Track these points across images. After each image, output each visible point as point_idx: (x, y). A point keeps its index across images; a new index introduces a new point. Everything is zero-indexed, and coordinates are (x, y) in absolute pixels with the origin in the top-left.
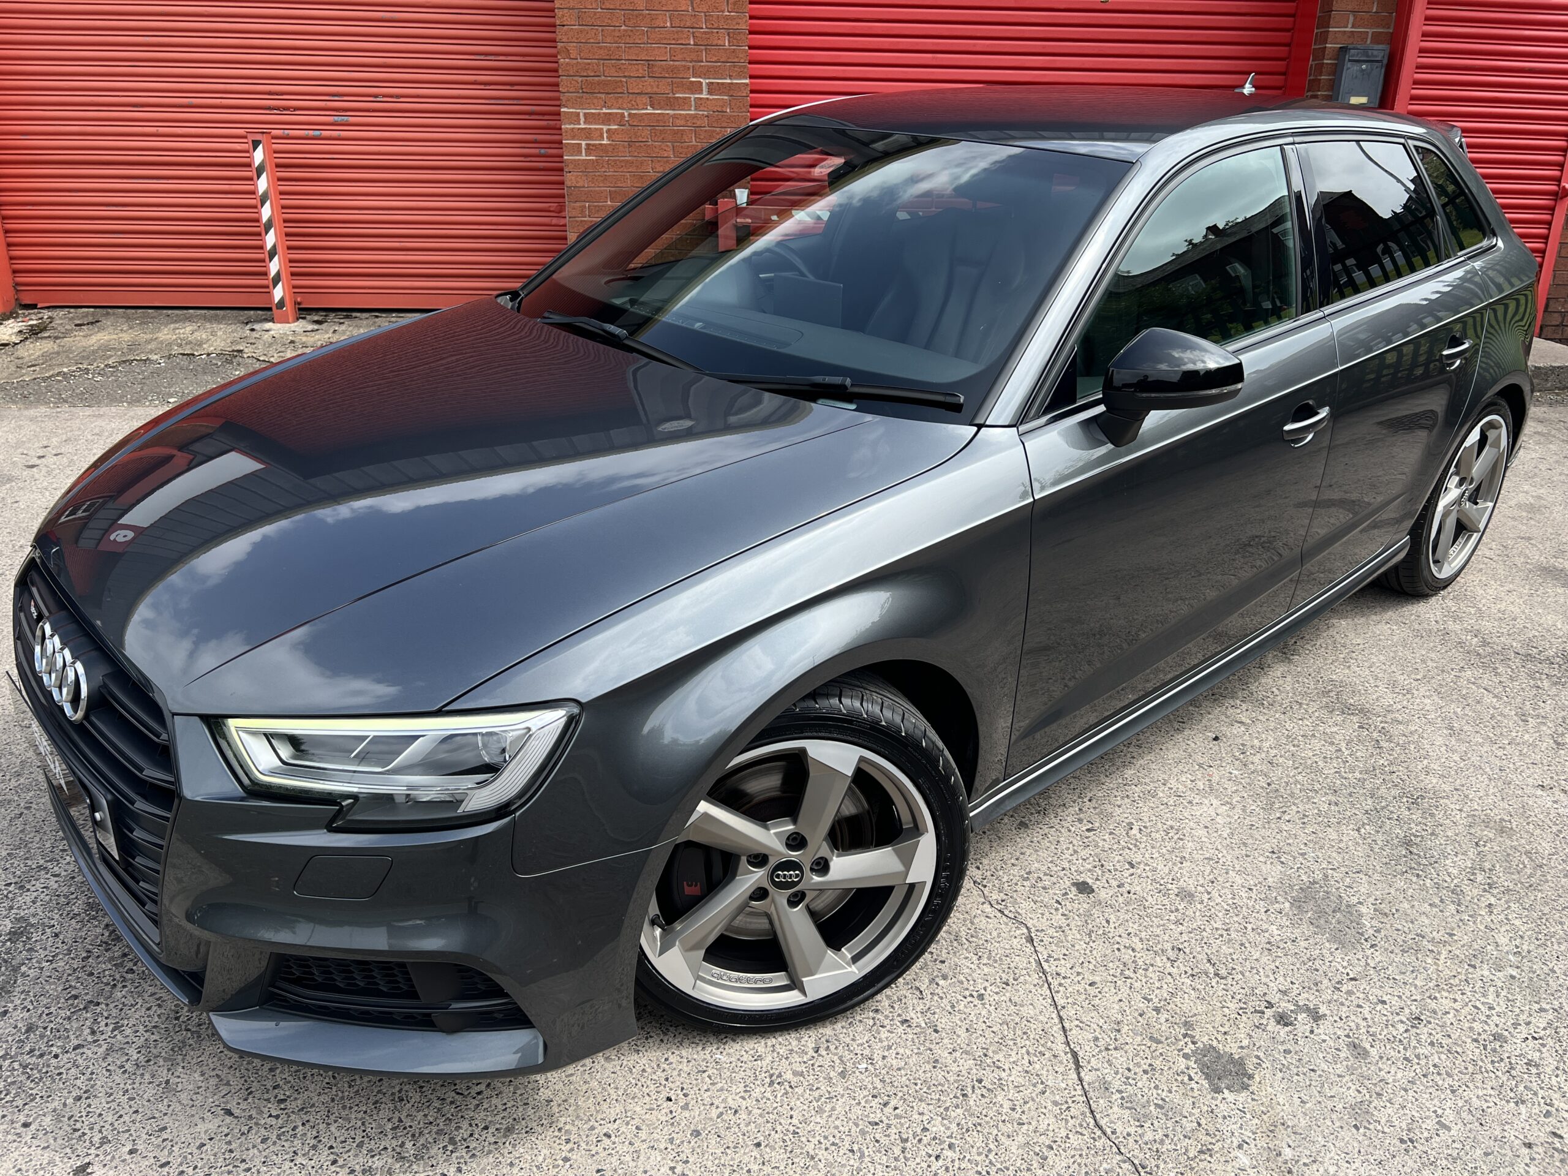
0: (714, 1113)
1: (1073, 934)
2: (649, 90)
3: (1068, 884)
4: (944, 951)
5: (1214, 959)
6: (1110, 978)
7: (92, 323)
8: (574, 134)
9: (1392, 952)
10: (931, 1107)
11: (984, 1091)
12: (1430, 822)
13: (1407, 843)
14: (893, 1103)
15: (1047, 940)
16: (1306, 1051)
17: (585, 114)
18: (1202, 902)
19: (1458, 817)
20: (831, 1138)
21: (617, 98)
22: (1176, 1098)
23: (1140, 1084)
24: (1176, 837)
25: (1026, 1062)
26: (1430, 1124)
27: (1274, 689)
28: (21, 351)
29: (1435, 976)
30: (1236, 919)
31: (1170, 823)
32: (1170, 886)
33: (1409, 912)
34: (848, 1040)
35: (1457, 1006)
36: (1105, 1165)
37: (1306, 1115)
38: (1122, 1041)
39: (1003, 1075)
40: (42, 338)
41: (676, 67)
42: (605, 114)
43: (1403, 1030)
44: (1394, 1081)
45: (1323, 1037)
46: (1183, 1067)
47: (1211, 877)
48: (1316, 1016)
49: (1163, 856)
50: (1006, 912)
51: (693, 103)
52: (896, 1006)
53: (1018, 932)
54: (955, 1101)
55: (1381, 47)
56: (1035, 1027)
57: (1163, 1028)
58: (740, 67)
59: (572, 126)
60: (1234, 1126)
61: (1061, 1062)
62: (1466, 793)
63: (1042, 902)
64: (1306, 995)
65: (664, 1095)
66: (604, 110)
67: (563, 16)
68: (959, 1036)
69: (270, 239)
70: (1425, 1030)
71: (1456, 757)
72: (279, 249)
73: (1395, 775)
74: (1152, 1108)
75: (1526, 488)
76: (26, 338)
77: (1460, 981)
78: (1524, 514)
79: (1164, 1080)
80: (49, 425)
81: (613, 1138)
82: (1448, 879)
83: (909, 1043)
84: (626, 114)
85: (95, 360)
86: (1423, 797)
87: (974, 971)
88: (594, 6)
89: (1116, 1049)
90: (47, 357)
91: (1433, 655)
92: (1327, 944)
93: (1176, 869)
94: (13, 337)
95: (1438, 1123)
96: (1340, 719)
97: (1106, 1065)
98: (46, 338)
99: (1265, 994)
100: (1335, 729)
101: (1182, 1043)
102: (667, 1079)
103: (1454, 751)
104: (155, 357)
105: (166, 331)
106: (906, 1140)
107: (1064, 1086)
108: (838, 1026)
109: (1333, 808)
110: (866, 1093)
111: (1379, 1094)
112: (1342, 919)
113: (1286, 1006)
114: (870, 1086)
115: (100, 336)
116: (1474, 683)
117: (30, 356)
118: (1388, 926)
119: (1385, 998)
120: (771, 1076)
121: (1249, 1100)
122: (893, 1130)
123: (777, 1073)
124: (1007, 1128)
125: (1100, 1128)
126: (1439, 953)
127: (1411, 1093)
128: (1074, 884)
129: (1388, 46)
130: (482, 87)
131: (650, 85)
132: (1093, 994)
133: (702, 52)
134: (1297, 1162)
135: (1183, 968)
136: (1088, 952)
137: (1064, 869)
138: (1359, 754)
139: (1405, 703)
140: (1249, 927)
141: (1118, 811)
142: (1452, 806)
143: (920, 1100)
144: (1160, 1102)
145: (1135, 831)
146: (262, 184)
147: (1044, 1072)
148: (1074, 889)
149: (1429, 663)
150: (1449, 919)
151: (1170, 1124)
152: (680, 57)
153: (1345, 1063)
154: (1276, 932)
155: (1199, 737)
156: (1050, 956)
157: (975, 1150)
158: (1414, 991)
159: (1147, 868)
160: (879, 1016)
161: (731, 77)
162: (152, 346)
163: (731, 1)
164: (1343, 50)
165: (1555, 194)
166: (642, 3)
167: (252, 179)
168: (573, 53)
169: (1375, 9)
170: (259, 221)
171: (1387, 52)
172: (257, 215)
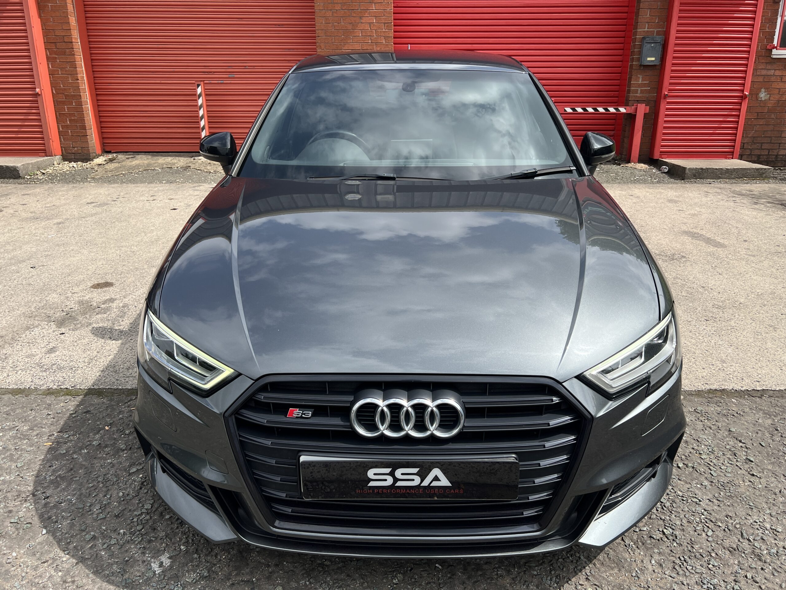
7: (133, 157)
28: (106, 167)
40: (113, 162)
55: (660, 37)
67: (319, 32)
69: (202, 123)
72: (206, 127)
76: (108, 163)
80: (120, 189)
85: (135, 169)
88: (331, 28)
90: (116, 169)
94: (103, 162)
98: (116, 162)
104: (157, 168)
105: (161, 160)
115: (136, 161)
117: (110, 168)
129: (663, 36)
130: (287, 62)
133: (374, 45)
146: (200, 102)
162: (156, 165)
163: (386, 25)
164: (644, 38)
165: (742, 97)
166: (350, 27)
167: (196, 100)
168: (323, 47)
169: (657, 21)
170: (198, 117)
171: (663, 39)
172: (197, 114)
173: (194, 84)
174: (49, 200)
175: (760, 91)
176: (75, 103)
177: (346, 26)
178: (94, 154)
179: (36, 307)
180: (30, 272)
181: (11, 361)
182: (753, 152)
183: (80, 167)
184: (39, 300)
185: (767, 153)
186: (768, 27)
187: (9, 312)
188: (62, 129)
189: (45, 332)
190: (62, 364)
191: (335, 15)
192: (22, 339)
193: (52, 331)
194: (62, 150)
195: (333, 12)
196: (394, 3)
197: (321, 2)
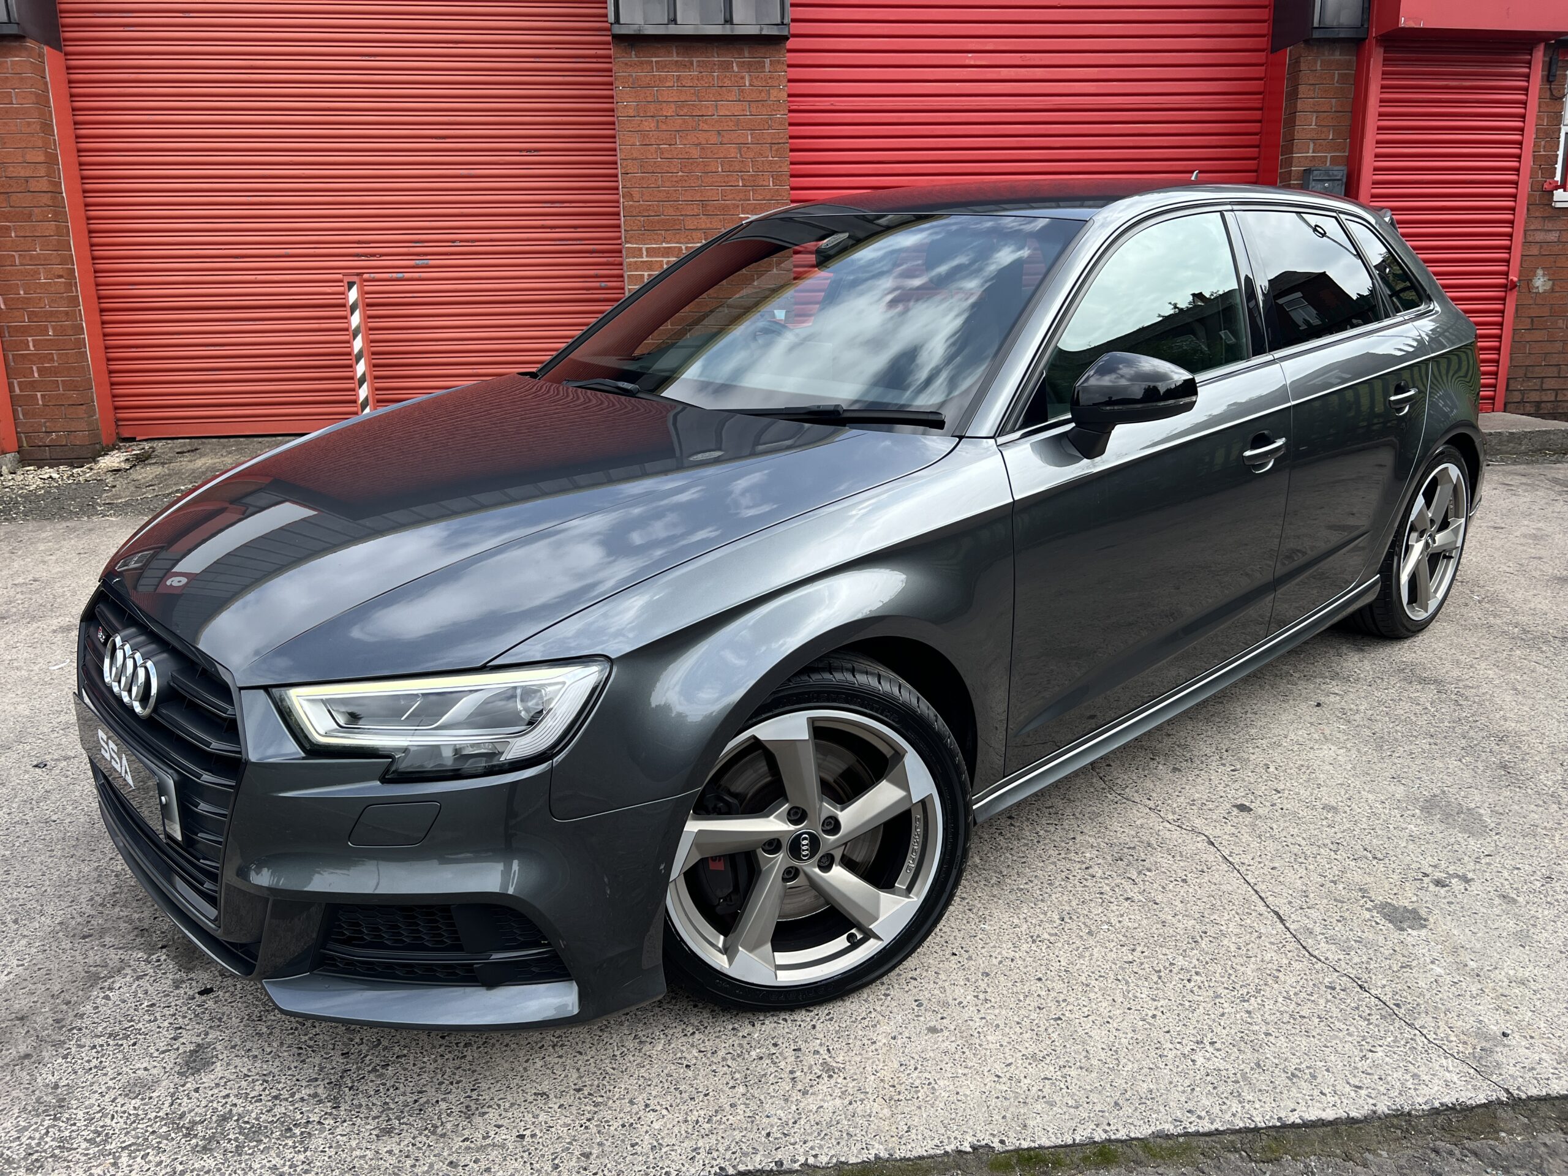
0: (995, 962)
1: (1246, 837)
2: (703, 226)
3: (1229, 806)
4: (1142, 854)
5: (1369, 848)
6: (1288, 864)
7: (192, 451)
8: (636, 266)
9: (1514, 837)
10: (1171, 950)
11: (1211, 939)
12: (1518, 753)
13: (1504, 767)
14: (1139, 949)
15: (1225, 843)
16: (1465, 901)
17: (647, 249)
18: (1345, 812)
19: (1540, 748)
20: (1097, 972)
21: (675, 234)
22: (1369, 935)
23: (1336, 929)
24: (1308, 771)
25: (1238, 919)
27: (1356, 670)
28: (135, 475)
30: (1377, 822)
31: (1299, 762)
32: (1315, 803)
33: (1520, 811)
34: (1086, 912)
36: (1327, 979)
37: (1478, 940)
38: (1311, 903)
40: (150, 464)
41: (727, 206)
42: (666, 247)
43: (1539, 885)
44: (1543, 916)
45: (1476, 892)
46: (1368, 916)
47: (1347, 795)
48: (1466, 880)
49: (1301, 784)
50: (1184, 827)
52: (1117, 889)
53: (1199, 839)
54: (1189, 946)
56: (1237, 899)
57: (1343, 893)
59: (635, 259)
60: (1424, 951)
61: (1267, 918)
62: (1543, 731)
63: (1211, 818)
64: (1453, 867)
65: (948, 952)
66: (664, 245)
68: (1176, 906)
69: (361, 368)
70: (1558, 884)
71: (1526, 708)
72: (368, 378)
73: (1478, 723)
74: (1353, 943)
75: (1526, 523)
76: (135, 465)
78: (1531, 541)
79: (1355, 925)
81: (919, 980)
82: (1545, 788)
83: (1137, 912)
84: (683, 247)
86: (1508, 737)
87: (1172, 865)
88: (654, 156)
89: (1308, 908)
90: (161, 479)
91: (1484, 641)
92: (1460, 835)
93: (1316, 792)
94: (123, 464)
96: (1419, 687)
97: (1305, 918)
98: (153, 464)
99: (1419, 868)
100: (1418, 694)
101: (1362, 902)
103: (1523, 705)
106: (1160, 971)
107: (1275, 932)
109: (1433, 746)
110: (1114, 944)
111: (1534, 925)
112: (1466, 818)
113: (1438, 875)
114: (1115, 939)
115: (204, 460)
116: (1525, 659)
117: (144, 478)
118: (1506, 821)
119: (1518, 866)
120: (1032, 937)
121: (1430, 934)
122: (1146, 966)
123: (1036, 935)
124: (1239, 960)
125: (1315, 957)
127: (1559, 923)
128: (1234, 806)
129: (1345, 168)
130: (549, 230)
131: (705, 222)
132: (1276, 874)
133: (750, 191)
134: (1482, 969)
136: (1262, 848)
137: (1222, 797)
138: (1443, 710)
139: (1471, 674)
140: (1391, 827)
141: (1253, 757)
142: (1534, 741)
143: (1161, 946)
144: (1358, 939)
145: (1272, 769)
146: (355, 320)
147: (1255, 924)
148: (1235, 809)
149: (1482, 647)
151: (1370, 952)
152: (731, 196)
153: (1500, 907)
154: (1414, 829)
155: (1304, 706)
156: (1231, 852)
157: (1218, 974)
158: (1540, 861)
159: (1292, 793)
160: (1105, 896)
163: (775, 147)
164: (1308, 172)
165: (1505, 286)
166: (695, 153)
167: (345, 318)
168: (637, 197)
169: (1331, 137)
170: (349, 354)
171: (1345, 172)
172: (349, 349)
173: (341, 281)
174: (16, 565)
175: (1535, 275)
176: (54, 330)
177: (687, 150)
178: (99, 446)
179: (92, 899)
180: (35, 782)
181: (80, 1115)
182: (1526, 396)
183: (68, 478)
184: (95, 874)
185: (1553, 399)
186: (1544, 147)
187: (16, 922)
188: (21, 390)
189: (151, 990)
190: (250, 1112)
191: (664, 127)
192: (87, 1021)
193: (170, 982)
194: (19, 440)
195: (658, 121)
196: (789, 102)
197: (631, 100)
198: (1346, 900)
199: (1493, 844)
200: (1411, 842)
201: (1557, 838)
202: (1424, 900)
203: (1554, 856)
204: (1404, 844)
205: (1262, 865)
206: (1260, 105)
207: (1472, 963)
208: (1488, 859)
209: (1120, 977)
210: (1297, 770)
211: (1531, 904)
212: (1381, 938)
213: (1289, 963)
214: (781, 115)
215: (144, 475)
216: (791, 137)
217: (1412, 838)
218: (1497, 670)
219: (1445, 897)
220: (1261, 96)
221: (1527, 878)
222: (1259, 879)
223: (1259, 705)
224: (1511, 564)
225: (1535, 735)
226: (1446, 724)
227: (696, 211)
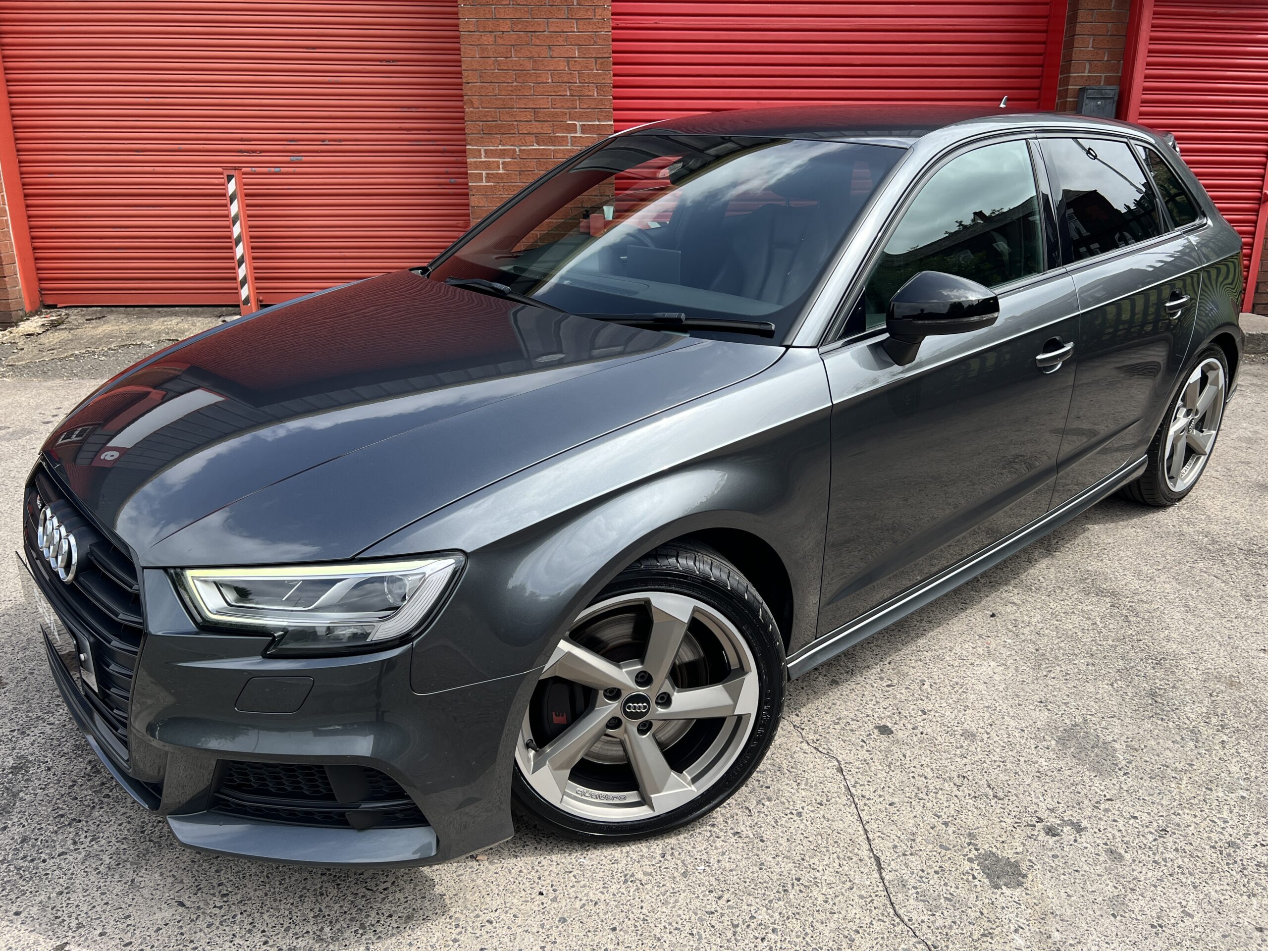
0: (578, 904)
1: (876, 766)
2: (535, 131)
3: (871, 727)
4: (769, 779)
5: (993, 785)
6: (906, 800)
7: (99, 318)
8: (477, 166)
9: (1141, 779)
10: (758, 900)
11: (802, 888)
13: (1153, 695)
14: (726, 897)
15: (854, 770)
16: (1071, 855)
17: (485, 150)
18: (982, 740)
19: (1195, 674)
20: (675, 925)
21: (510, 138)
22: (962, 893)
23: (932, 882)
24: (960, 691)
25: (836, 865)
26: (1177, 912)
27: (1040, 578)
28: (43, 339)
29: (1177, 797)
30: (1010, 753)
31: (955, 680)
32: (956, 728)
33: (1155, 747)
34: (689, 848)
35: (1197, 820)
37: (1071, 905)
38: (916, 848)
39: (818, 875)
40: (59, 329)
41: (556, 113)
42: (501, 150)
43: (1151, 839)
44: (1145, 879)
45: (1085, 845)
46: (968, 868)
47: (990, 721)
48: (1079, 829)
49: (950, 705)
50: (820, 749)
51: (569, 140)
52: (729, 822)
53: (830, 764)
54: (777, 895)
55: (1112, 87)
56: (844, 840)
57: (951, 838)
58: (606, 112)
59: (475, 160)
60: (1011, 915)
61: (866, 865)
62: (1201, 655)
63: (850, 741)
64: (1070, 812)
65: (537, 890)
66: (500, 147)
67: (468, 76)
68: (781, 845)
69: (239, 251)
70: (1171, 839)
71: (1192, 628)
72: (246, 258)
73: (1141, 642)
74: (942, 901)
75: (1245, 425)
76: (48, 330)
77: (1200, 801)
78: (1244, 445)
79: (951, 879)
80: (62, 392)
81: (494, 924)
82: (1187, 722)
83: (739, 850)
84: (517, 150)
85: (100, 345)
87: (793, 794)
88: (492, 68)
89: (911, 854)
90: (63, 343)
91: (1171, 551)
92: (1087, 773)
93: (961, 715)
94: (38, 329)
95: (1183, 912)
96: (1095, 600)
97: (903, 867)
98: (62, 329)
99: (1036, 812)
100: (1091, 607)
101: (967, 850)
102: (539, 878)
103: (1190, 624)
104: (147, 342)
105: (156, 323)
106: (737, 926)
107: (868, 883)
108: (681, 837)
109: (1090, 667)
110: (703, 889)
111: (1133, 890)
112: (1099, 753)
113: (1053, 821)
114: (707, 883)
115: (105, 327)
116: (1205, 572)
117: (49, 342)
118: (1138, 759)
119: (1136, 814)
120: (626, 876)
121: (1024, 894)
122: (726, 918)
123: (630, 873)
124: (821, 916)
125: (899, 916)
126: (1181, 779)
127: (1159, 888)
128: (876, 727)
129: (1118, 87)
130: (406, 132)
131: (536, 127)
132: (892, 811)
133: (576, 100)
134: (1064, 943)
135: (967, 792)
137: (868, 716)
138: (1111, 626)
139: (1149, 587)
140: (1022, 759)
141: (912, 671)
142: (1190, 666)
143: (749, 895)
144: (949, 896)
145: (926, 686)
146: (234, 209)
147: (852, 873)
148: (876, 731)
149: (1168, 557)
150: (1189, 753)
151: (957, 913)
152: (559, 105)
153: (1103, 865)
155: (979, 615)
156: (856, 783)
157: (794, 933)
158: (1161, 809)
159: (937, 715)
160: (715, 829)
161: (599, 120)
162: (145, 334)
163: (599, 61)
164: (1082, 90)
165: (1259, 199)
166: (529, 65)
167: (226, 206)
168: (476, 104)
169: (1106, 59)
170: (230, 237)
171: (1117, 91)
172: (229, 233)
173: (222, 174)
177: (521, 63)
178: (21, 313)
191: (500, 41)
195: (495, 37)
196: (612, 19)
197: (471, 16)
198: (951, 847)
199: (1117, 787)
200: (1036, 779)
201: (1184, 782)
202: (1030, 851)
203: (1175, 804)
204: (1028, 781)
205: (881, 799)
206: (1045, 28)
207: (1056, 934)
208: (1107, 805)
209: (695, 931)
210: (950, 688)
211: (1137, 862)
212: (973, 896)
213: (871, 923)
214: (606, 32)
215: (51, 339)
216: (614, 52)
217: (1040, 775)
218: (1174, 583)
219: (1051, 849)
220: (1046, 20)
221: (1141, 829)
222: (873, 817)
223: (937, 612)
224: (1219, 468)
225: (1192, 659)
226: (1110, 642)
227: (529, 118)
